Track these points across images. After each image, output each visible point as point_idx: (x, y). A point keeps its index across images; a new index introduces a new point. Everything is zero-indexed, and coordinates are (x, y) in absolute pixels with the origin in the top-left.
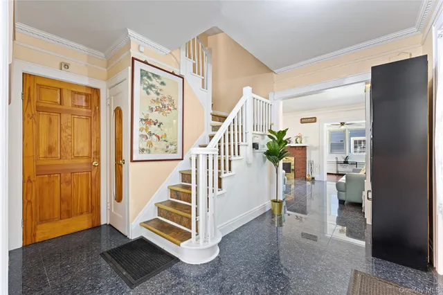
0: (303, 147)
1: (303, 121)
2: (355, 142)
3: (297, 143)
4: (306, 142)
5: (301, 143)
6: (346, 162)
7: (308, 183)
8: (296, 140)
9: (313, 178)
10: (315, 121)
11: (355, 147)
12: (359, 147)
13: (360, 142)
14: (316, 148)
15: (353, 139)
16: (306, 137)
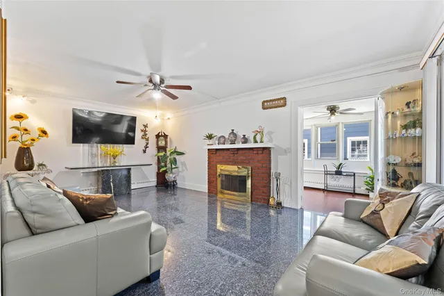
0: (264, 148)
1: (266, 105)
2: (353, 143)
3: (256, 142)
4: (271, 140)
5: (261, 142)
6: (339, 173)
7: (272, 212)
8: (255, 138)
9: (279, 204)
10: (284, 105)
11: (353, 150)
12: (357, 150)
13: (359, 143)
14: (286, 152)
15: (350, 140)
16: (270, 133)
